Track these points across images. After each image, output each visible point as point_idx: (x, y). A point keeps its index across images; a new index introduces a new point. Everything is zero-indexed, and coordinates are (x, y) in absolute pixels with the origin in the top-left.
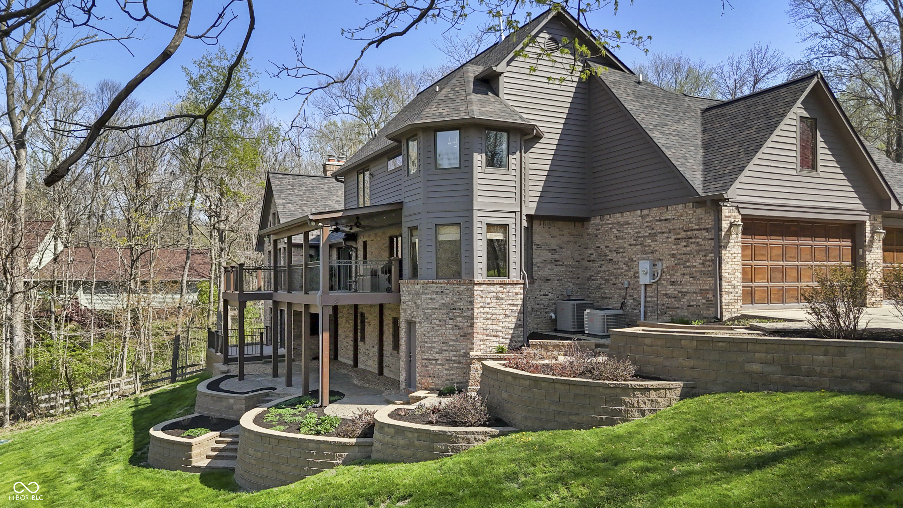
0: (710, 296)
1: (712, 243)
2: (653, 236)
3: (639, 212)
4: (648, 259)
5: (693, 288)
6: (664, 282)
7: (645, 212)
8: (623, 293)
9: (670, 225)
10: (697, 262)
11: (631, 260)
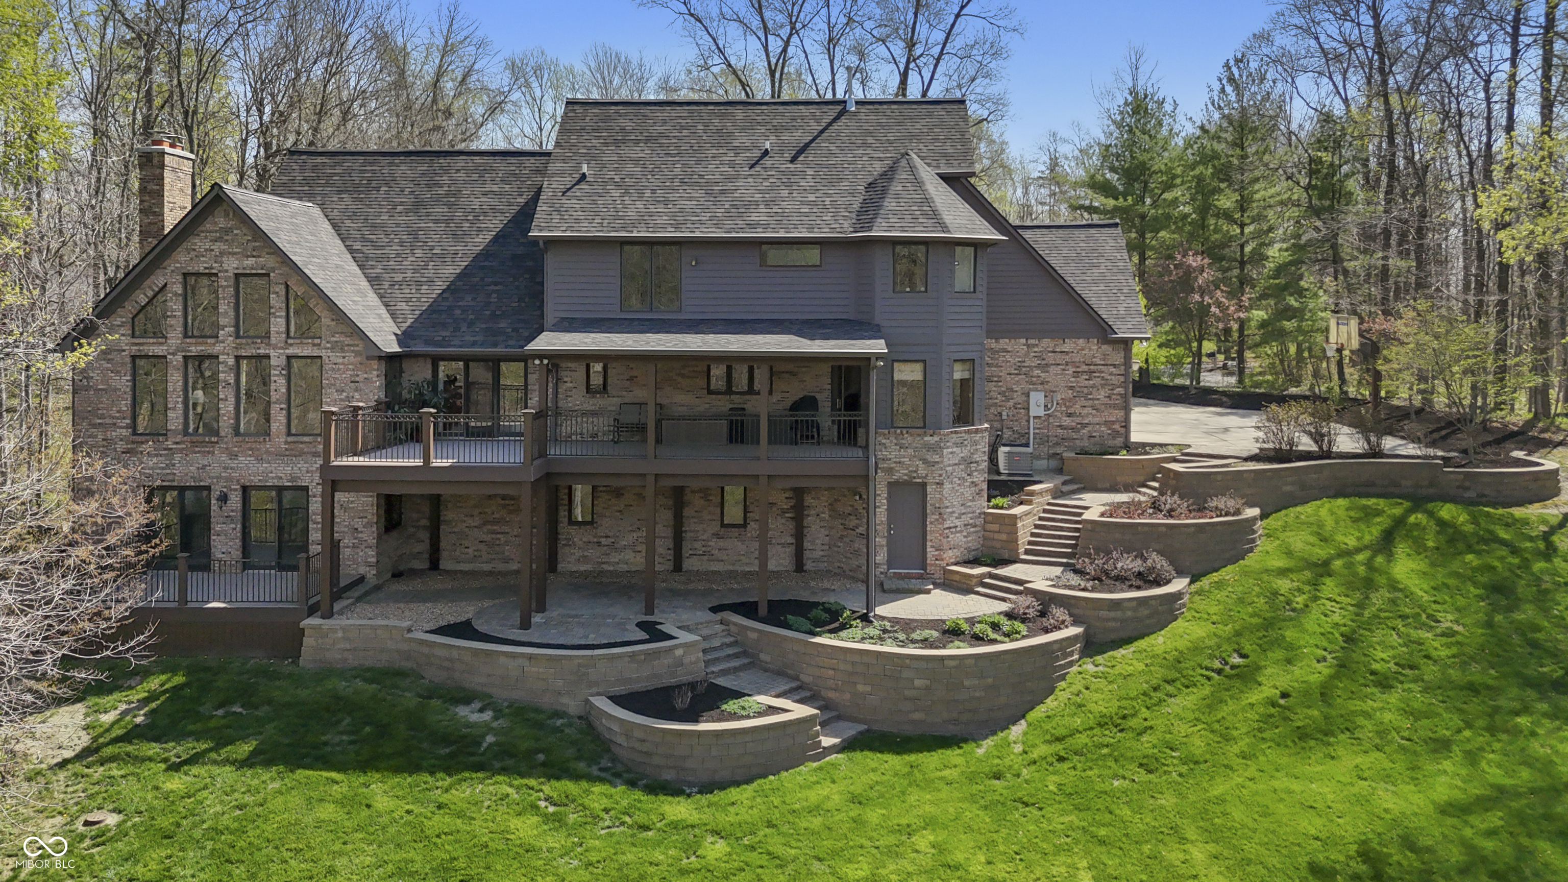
0: (1117, 427)
1: (1122, 379)
2: (1044, 367)
3: (1023, 341)
4: (1036, 390)
5: (1097, 420)
6: (1059, 414)
7: (1031, 341)
8: (997, 425)
9: (1067, 358)
10: (1102, 394)
11: (1012, 390)
